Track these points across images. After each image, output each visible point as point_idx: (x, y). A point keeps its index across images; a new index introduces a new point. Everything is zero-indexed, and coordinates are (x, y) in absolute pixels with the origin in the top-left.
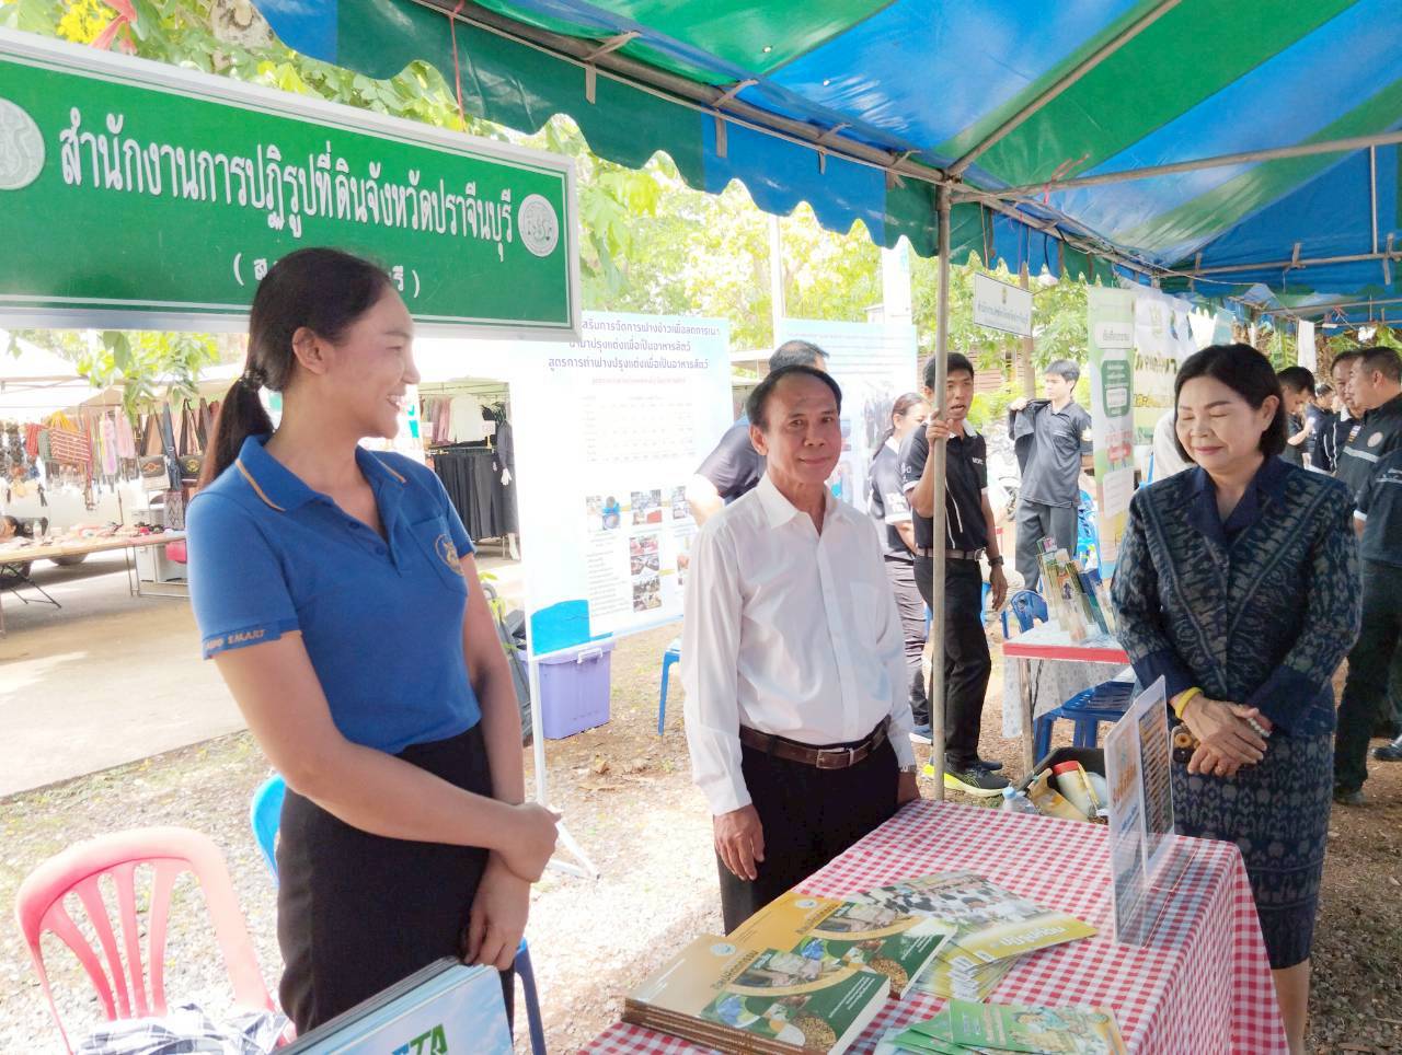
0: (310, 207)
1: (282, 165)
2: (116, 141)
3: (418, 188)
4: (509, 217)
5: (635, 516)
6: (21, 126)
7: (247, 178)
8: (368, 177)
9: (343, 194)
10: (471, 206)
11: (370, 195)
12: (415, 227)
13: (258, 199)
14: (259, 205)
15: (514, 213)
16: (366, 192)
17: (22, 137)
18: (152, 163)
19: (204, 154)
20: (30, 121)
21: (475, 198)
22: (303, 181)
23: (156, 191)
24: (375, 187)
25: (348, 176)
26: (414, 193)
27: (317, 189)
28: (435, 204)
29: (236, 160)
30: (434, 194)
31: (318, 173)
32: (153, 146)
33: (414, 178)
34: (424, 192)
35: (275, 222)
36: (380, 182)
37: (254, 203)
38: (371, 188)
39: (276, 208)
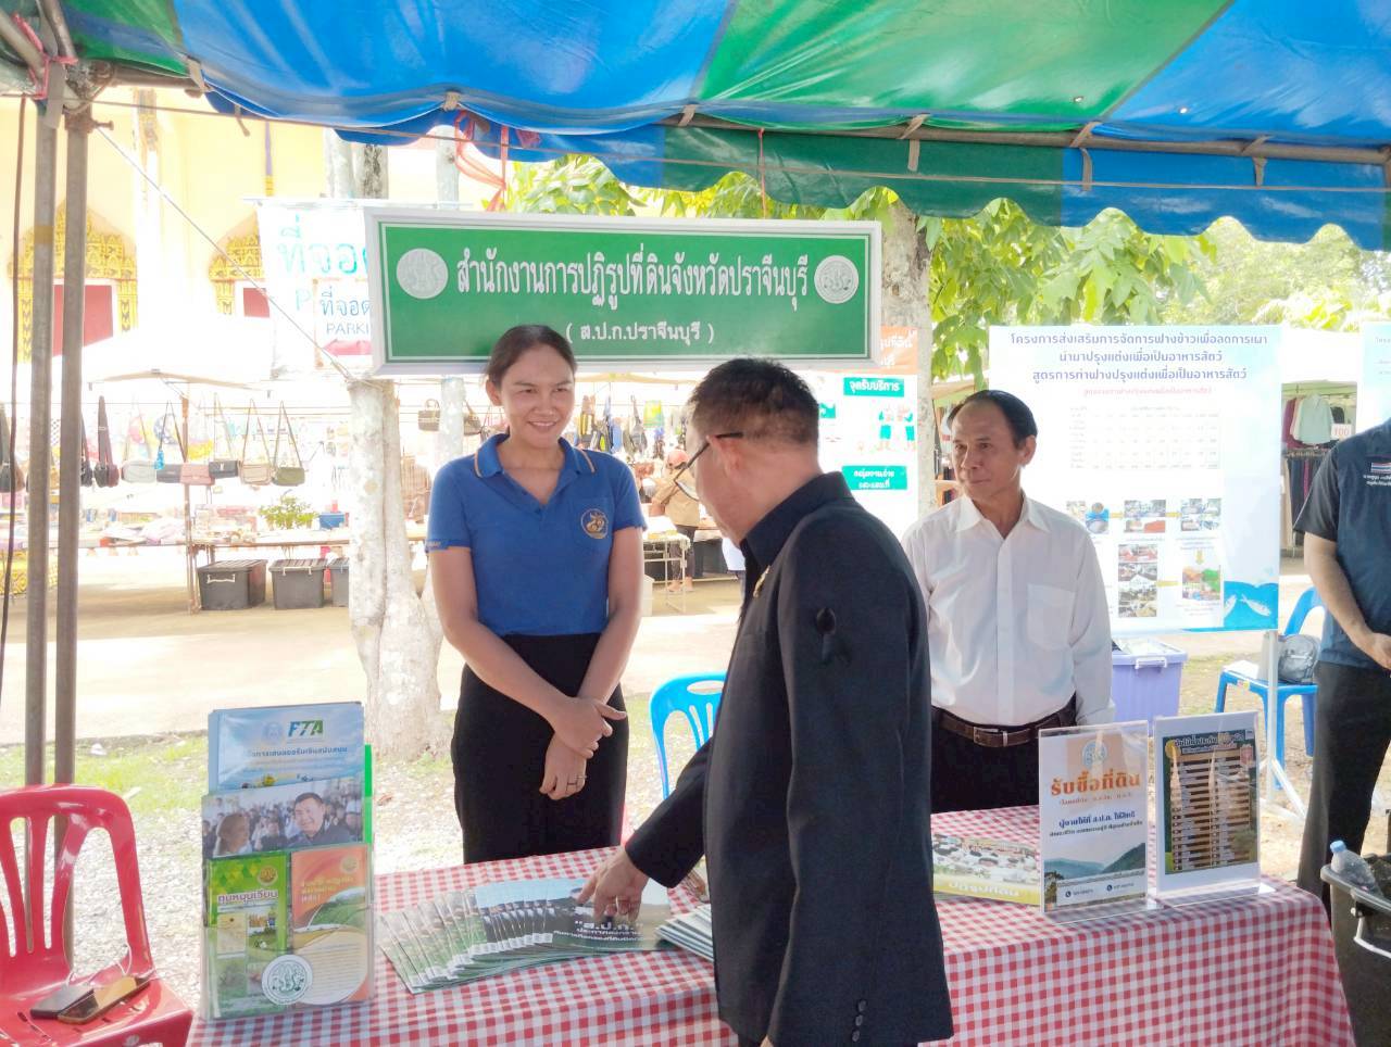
0: (625, 288)
1: (605, 264)
2: (491, 264)
3: (717, 266)
4: (805, 277)
5: (1128, 523)
6: (435, 262)
7: (579, 276)
8: (673, 263)
9: (652, 278)
10: (767, 272)
11: (675, 275)
12: (713, 292)
13: (586, 287)
14: (587, 292)
15: (811, 274)
16: (671, 275)
17: (435, 269)
18: (514, 274)
19: (551, 264)
20: (440, 259)
21: (772, 267)
22: (621, 272)
23: (516, 291)
24: (679, 269)
25: (657, 265)
26: (713, 269)
27: (631, 277)
28: (733, 275)
29: (572, 265)
30: (732, 268)
31: (633, 266)
32: (516, 264)
33: (713, 259)
34: (723, 268)
35: (598, 301)
36: (684, 266)
37: (583, 290)
38: (676, 271)
39: (599, 292)
